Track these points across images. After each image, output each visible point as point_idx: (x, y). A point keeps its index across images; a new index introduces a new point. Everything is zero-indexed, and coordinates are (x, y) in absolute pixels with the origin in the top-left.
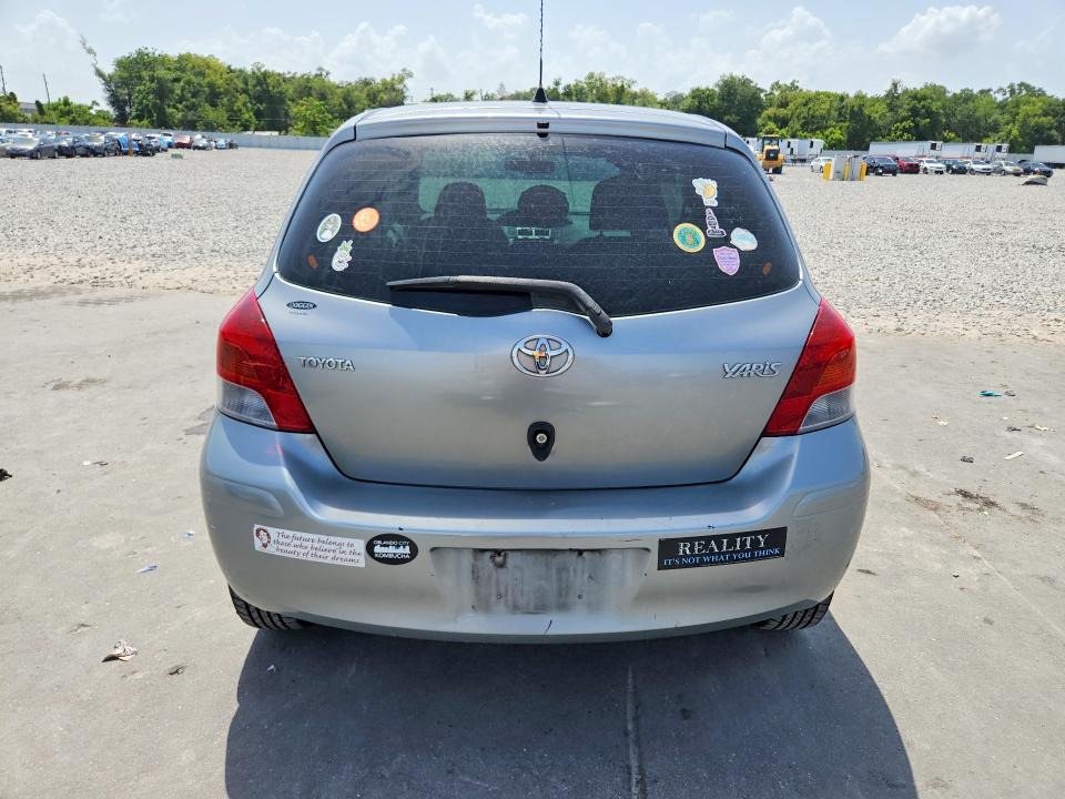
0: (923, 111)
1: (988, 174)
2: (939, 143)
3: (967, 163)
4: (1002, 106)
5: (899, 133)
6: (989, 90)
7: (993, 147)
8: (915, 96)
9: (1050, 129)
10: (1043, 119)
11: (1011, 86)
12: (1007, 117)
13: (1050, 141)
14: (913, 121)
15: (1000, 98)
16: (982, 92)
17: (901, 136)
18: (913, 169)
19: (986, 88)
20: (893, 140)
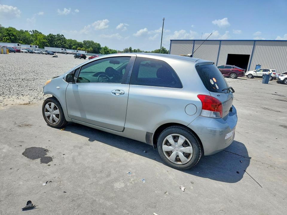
0: (11, 34)
1: (39, 54)
2: (20, 44)
3: (33, 50)
4: (32, 35)
5: (5, 40)
6: (28, 31)
7: (34, 46)
8: (7, 30)
9: (46, 43)
10: (44, 40)
11: (33, 31)
12: (34, 39)
13: (47, 46)
14: (9, 37)
15: (31, 33)
16: (26, 31)
17: (7, 41)
18: (19, 51)
19: (27, 30)
20: (4, 42)
